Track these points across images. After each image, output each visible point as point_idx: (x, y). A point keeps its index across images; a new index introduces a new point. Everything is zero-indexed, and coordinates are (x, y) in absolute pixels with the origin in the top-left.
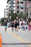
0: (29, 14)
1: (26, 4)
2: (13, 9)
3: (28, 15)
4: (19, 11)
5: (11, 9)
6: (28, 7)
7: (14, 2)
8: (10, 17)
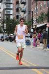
0: (35, 22)
1: (31, 5)
2: (10, 12)
3: (33, 23)
4: (19, 16)
5: (6, 12)
6: (32, 10)
7: (11, 2)
8: (5, 25)
